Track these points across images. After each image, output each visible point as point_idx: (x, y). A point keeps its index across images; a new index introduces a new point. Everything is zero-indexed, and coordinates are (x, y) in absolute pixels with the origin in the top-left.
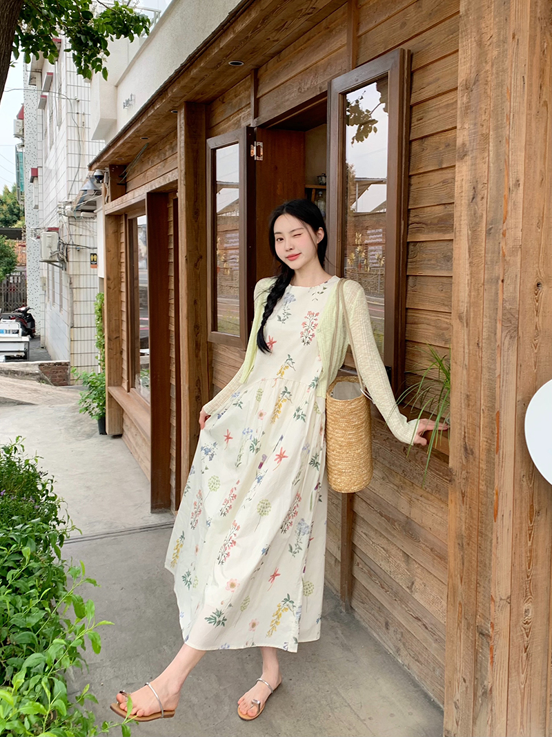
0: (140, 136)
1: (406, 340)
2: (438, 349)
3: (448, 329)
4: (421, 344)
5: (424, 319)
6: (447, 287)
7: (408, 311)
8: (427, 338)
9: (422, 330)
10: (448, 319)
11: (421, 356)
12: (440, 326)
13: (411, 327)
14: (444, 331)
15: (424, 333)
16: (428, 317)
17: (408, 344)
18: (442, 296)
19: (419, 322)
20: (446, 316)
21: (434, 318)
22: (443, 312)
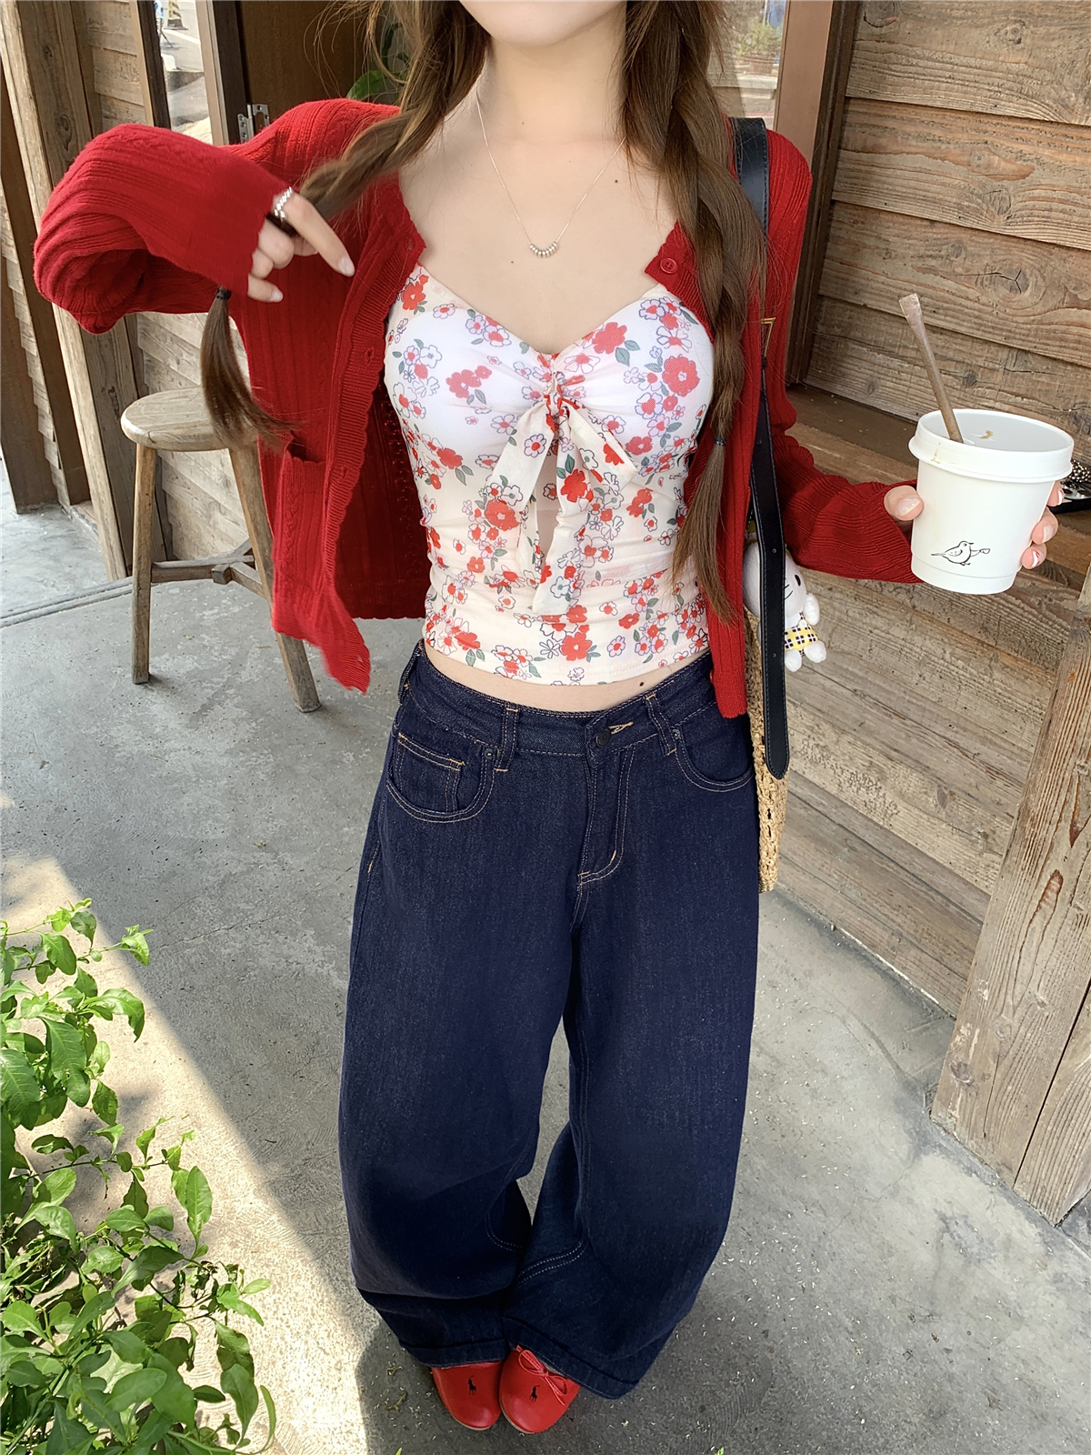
1: (833, 202)
2: (965, 236)
3: (1024, 177)
4: (895, 218)
5: (919, 137)
6: (1042, 30)
7: (851, 108)
8: (925, 199)
9: (907, 174)
10: (1025, 141)
11: (888, 255)
12: (989, 166)
13: (858, 162)
14: (1005, 183)
15: (913, 183)
16: (938, 133)
17: (839, 212)
18: (1015, 61)
19: (895, 148)
20: (1019, 133)
21: (964, 134)
22: (1011, 118)
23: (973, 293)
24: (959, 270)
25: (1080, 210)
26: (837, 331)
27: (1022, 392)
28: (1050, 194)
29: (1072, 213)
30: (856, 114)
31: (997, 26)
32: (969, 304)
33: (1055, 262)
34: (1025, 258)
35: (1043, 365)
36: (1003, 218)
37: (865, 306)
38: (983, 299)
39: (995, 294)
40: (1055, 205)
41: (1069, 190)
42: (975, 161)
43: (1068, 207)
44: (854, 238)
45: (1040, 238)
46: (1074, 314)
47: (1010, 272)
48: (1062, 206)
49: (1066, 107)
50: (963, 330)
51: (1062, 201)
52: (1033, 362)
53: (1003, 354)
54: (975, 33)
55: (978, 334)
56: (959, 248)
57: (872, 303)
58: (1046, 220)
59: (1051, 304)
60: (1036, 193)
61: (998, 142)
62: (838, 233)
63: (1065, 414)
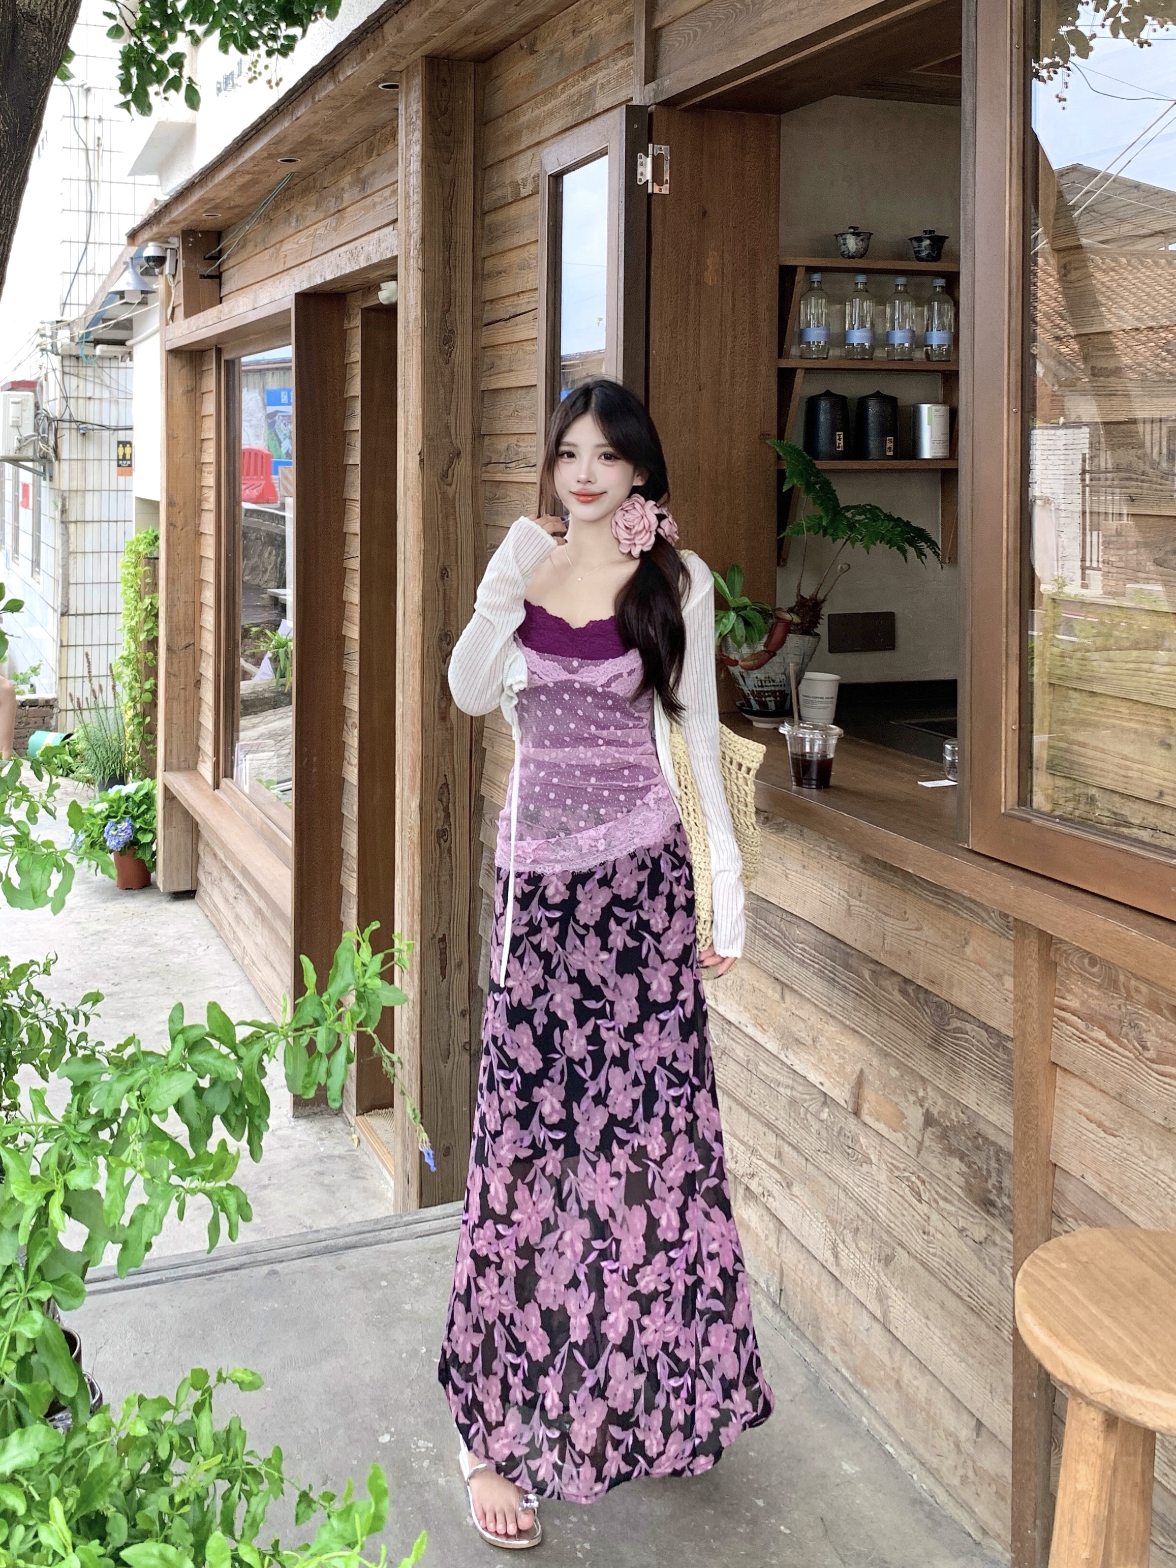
0: (279, 155)
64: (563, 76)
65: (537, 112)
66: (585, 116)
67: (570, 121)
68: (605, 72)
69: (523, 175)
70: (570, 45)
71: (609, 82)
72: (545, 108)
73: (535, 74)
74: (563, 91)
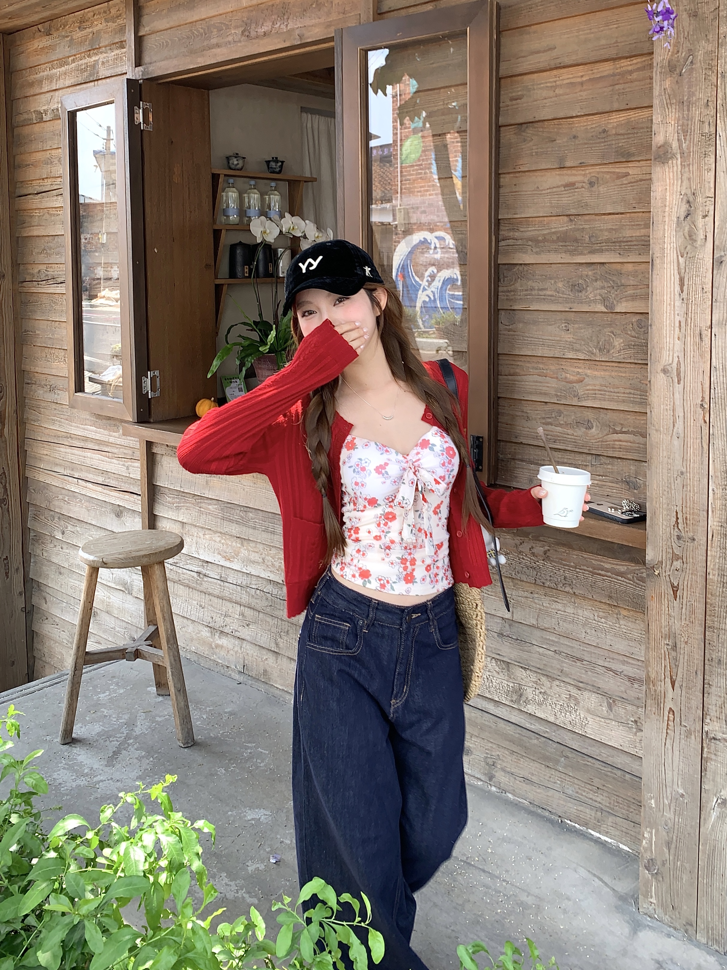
1: (499, 398)
2: (562, 408)
3: (582, 381)
4: (529, 402)
5: (533, 368)
6: (576, 326)
7: (500, 358)
8: (541, 393)
9: (531, 384)
10: (579, 368)
11: (528, 419)
12: (566, 378)
13: (508, 380)
14: (574, 384)
15: (534, 387)
16: (541, 366)
17: (501, 402)
18: (568, 337)
19: (523, 373)
20: (576, 365)
21: (553, 367)
22: (571, 359)
23: (570, 431)
24: (562, 422)
25: (607, 393)
26: (510, 456)
27: (602, 474)
28: (594, 388)
29: (604, 395)
30: (503, 360)
31: (558, 325)
32: (569, 437)
33: (602, 415)
34: (590, 415)
35: (608, 461)
36: (576, 399)
37: (521, 443)
38: (575, 434)
39: (580, 432)
40: (597, 392)
41: (601, 385)
42: (560, 377)
43: (603, 392)
44: (511, 412)
45: (594, 406)
46: (616, 436)
47: (585, 421)
48: (600, 392)
49: (593, 354)
50: (569, 449)
51: (599, 390)
52: (603, 460)
53: (589, 458)
54: (549, 327)
55: (576, 450)
56: (560, 413)
57: (524, 441)
58: (595, 398)
59: (605, 433)
60: (588, 387)
61: (567, 368)
62: (503, 411)
63: (622, 481)
64: (73, 52)
65: (54, 71)
66: (91, 79)
67: (80, 80)
68: (105, 55)
69: (45, 108)
70: (78, 35)
71: (108, 61)
72: (61, 70)
73: (52, 48)
74: (73, 61)
